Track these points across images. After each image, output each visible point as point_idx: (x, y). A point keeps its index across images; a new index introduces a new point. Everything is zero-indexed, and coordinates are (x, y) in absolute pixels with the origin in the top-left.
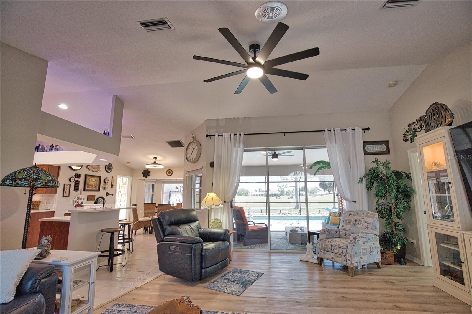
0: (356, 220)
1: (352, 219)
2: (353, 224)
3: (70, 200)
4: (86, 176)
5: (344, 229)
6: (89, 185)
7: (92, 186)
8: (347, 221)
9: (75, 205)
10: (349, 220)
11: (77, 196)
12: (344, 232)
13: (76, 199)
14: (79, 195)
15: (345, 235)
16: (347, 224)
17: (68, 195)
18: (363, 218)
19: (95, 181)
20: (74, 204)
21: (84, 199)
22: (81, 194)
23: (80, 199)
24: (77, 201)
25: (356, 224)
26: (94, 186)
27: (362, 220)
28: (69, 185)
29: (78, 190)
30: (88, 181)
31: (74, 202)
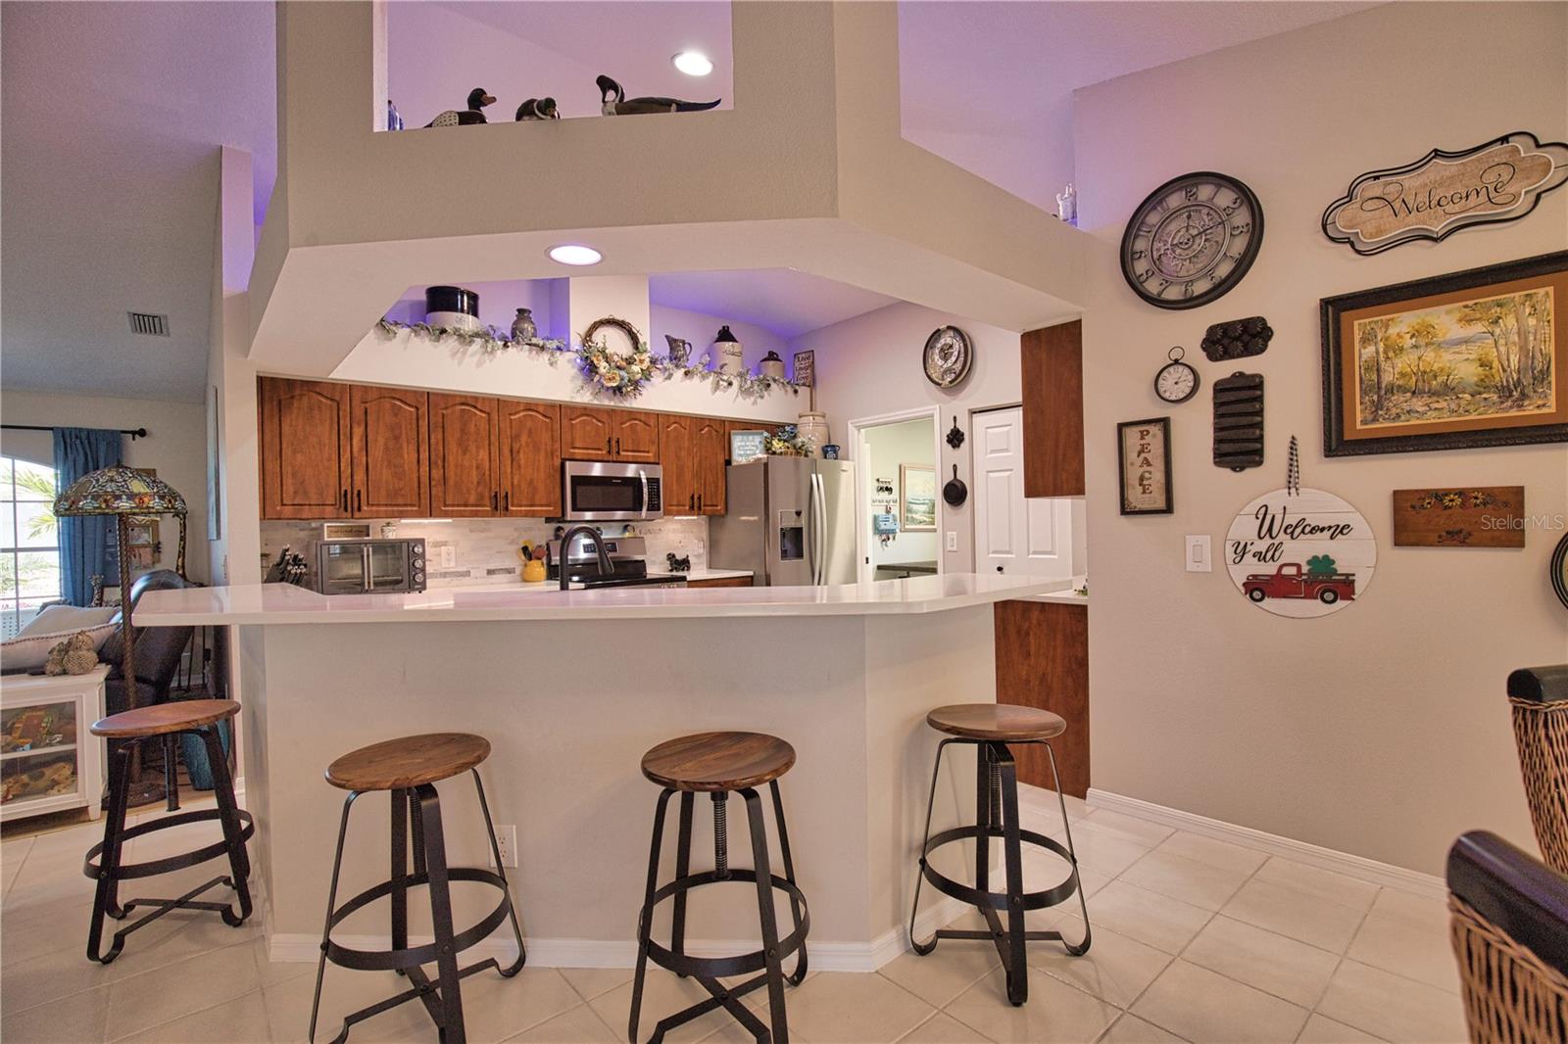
3: (1191, 540)
4: (1336, 310)
6: (1391, 390)
7: (1448, 390)
9: (1242, 573)
11: (1253, 507)
13: (1246, 528)
14: (1277, 500)
17: (1161, 504)
19: (1478, 328)
20: (1232, 568)
21: (1341, 530)
22: (1292, 482)
23: (1290, 531)
24: (1262, 546)
26: (1483, 385)
28: (1156, 431)
29: (1260, 452)
30: (1369, 351)
31: (1230, 555)
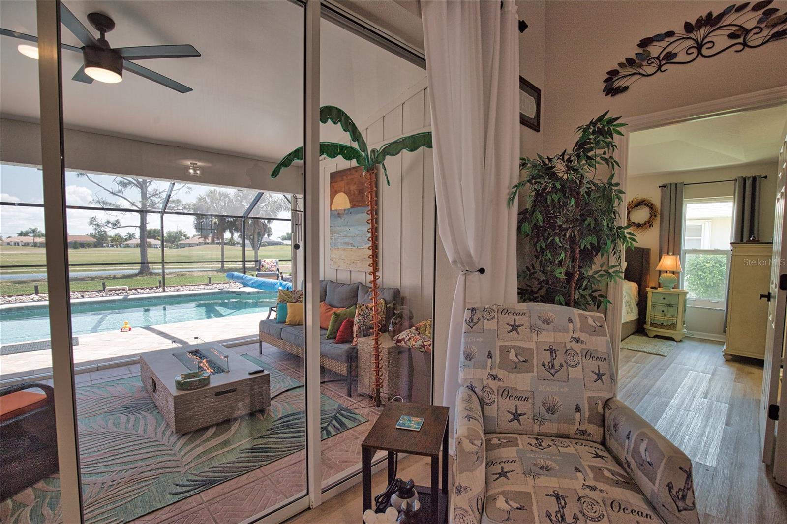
0: (552, 351)
1: (533, 345)
2: (544, 365)
5: (506, 393)
8: (512, 356)
10: (519, 351)
12: (510, 405)
15: (516, 416)
16: (516, 368)
18: (577, 340)
25: (557, 366)
27: (577, 347)
